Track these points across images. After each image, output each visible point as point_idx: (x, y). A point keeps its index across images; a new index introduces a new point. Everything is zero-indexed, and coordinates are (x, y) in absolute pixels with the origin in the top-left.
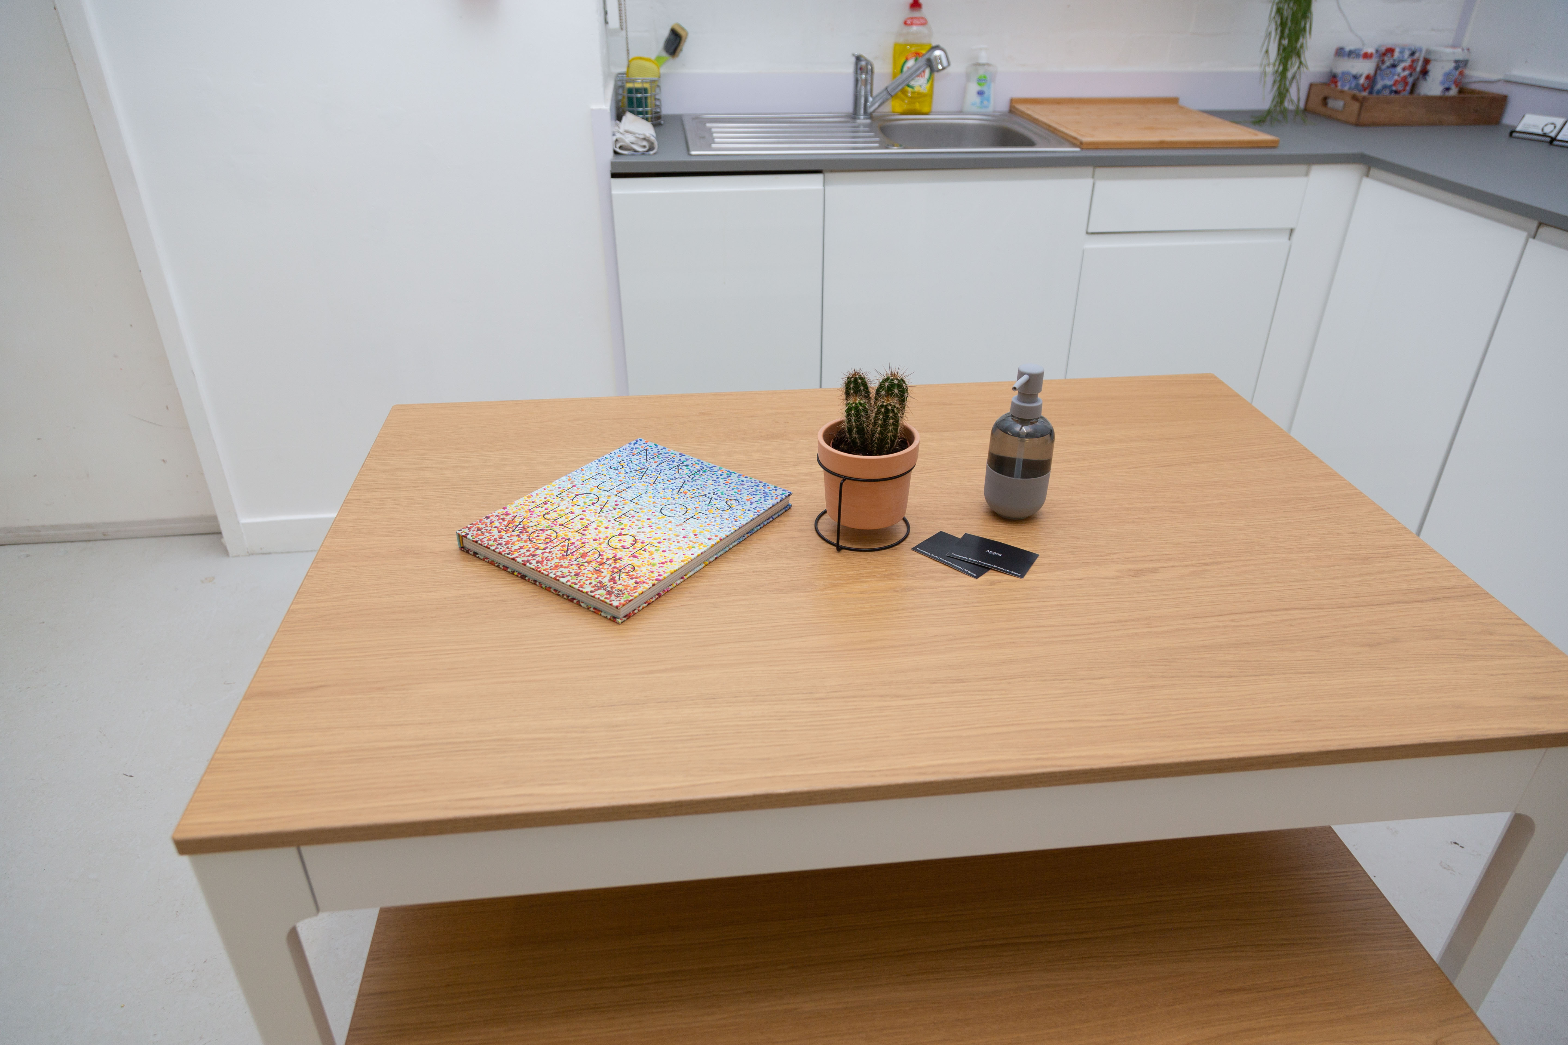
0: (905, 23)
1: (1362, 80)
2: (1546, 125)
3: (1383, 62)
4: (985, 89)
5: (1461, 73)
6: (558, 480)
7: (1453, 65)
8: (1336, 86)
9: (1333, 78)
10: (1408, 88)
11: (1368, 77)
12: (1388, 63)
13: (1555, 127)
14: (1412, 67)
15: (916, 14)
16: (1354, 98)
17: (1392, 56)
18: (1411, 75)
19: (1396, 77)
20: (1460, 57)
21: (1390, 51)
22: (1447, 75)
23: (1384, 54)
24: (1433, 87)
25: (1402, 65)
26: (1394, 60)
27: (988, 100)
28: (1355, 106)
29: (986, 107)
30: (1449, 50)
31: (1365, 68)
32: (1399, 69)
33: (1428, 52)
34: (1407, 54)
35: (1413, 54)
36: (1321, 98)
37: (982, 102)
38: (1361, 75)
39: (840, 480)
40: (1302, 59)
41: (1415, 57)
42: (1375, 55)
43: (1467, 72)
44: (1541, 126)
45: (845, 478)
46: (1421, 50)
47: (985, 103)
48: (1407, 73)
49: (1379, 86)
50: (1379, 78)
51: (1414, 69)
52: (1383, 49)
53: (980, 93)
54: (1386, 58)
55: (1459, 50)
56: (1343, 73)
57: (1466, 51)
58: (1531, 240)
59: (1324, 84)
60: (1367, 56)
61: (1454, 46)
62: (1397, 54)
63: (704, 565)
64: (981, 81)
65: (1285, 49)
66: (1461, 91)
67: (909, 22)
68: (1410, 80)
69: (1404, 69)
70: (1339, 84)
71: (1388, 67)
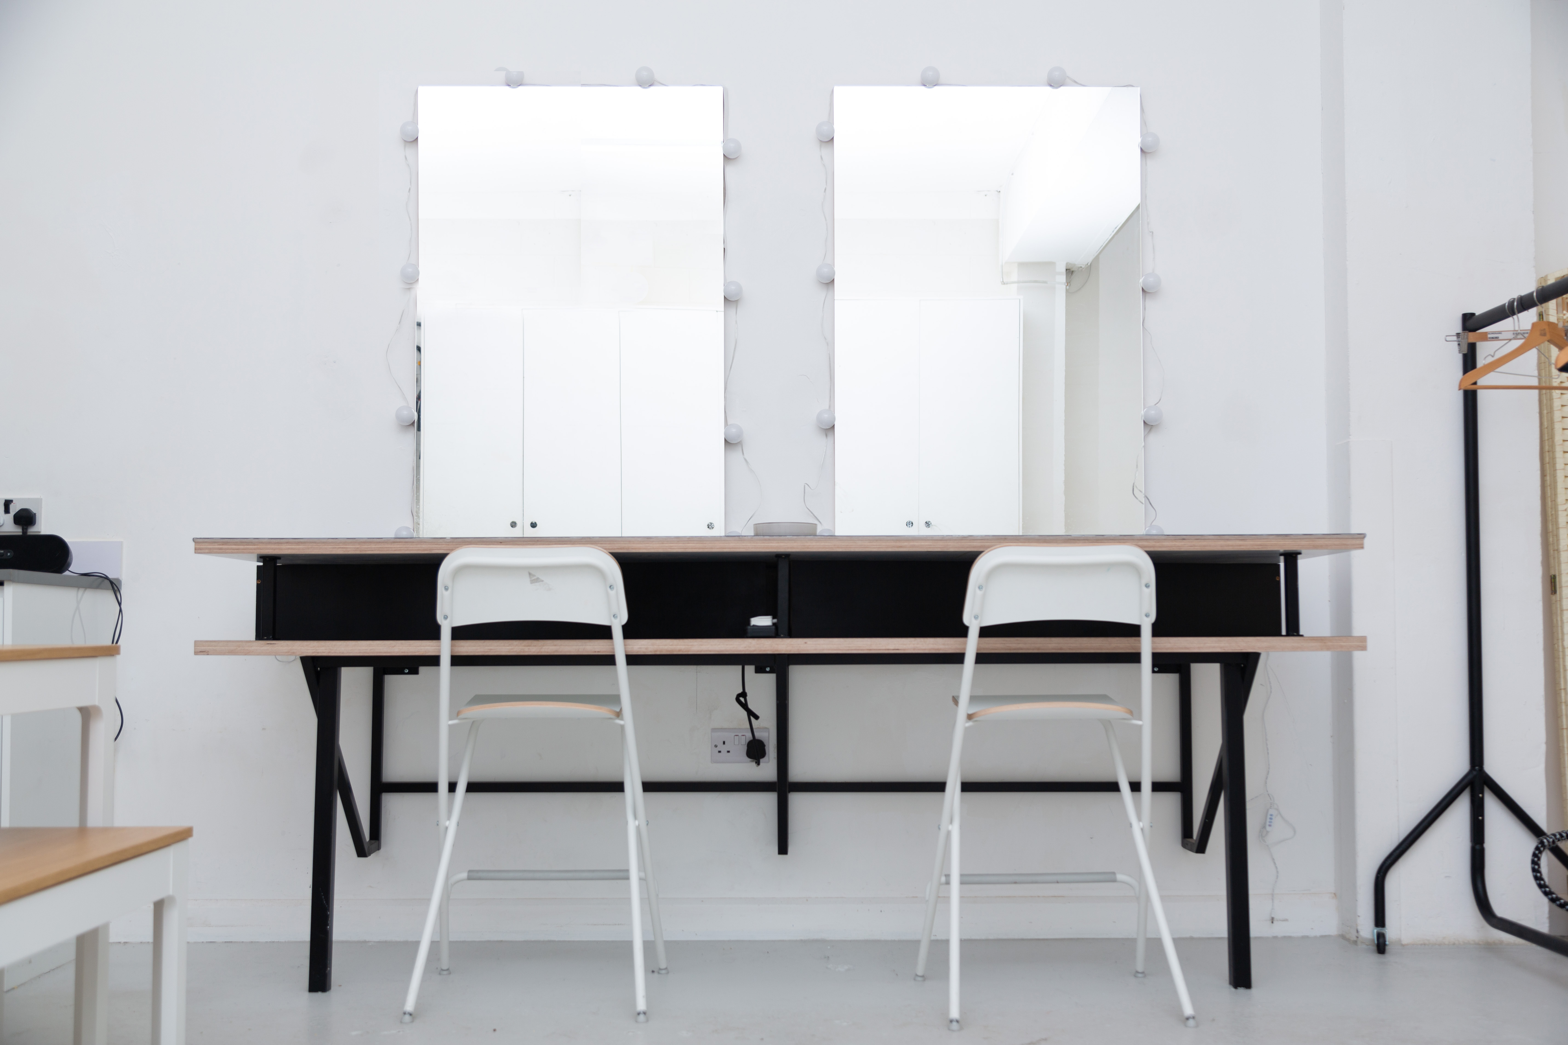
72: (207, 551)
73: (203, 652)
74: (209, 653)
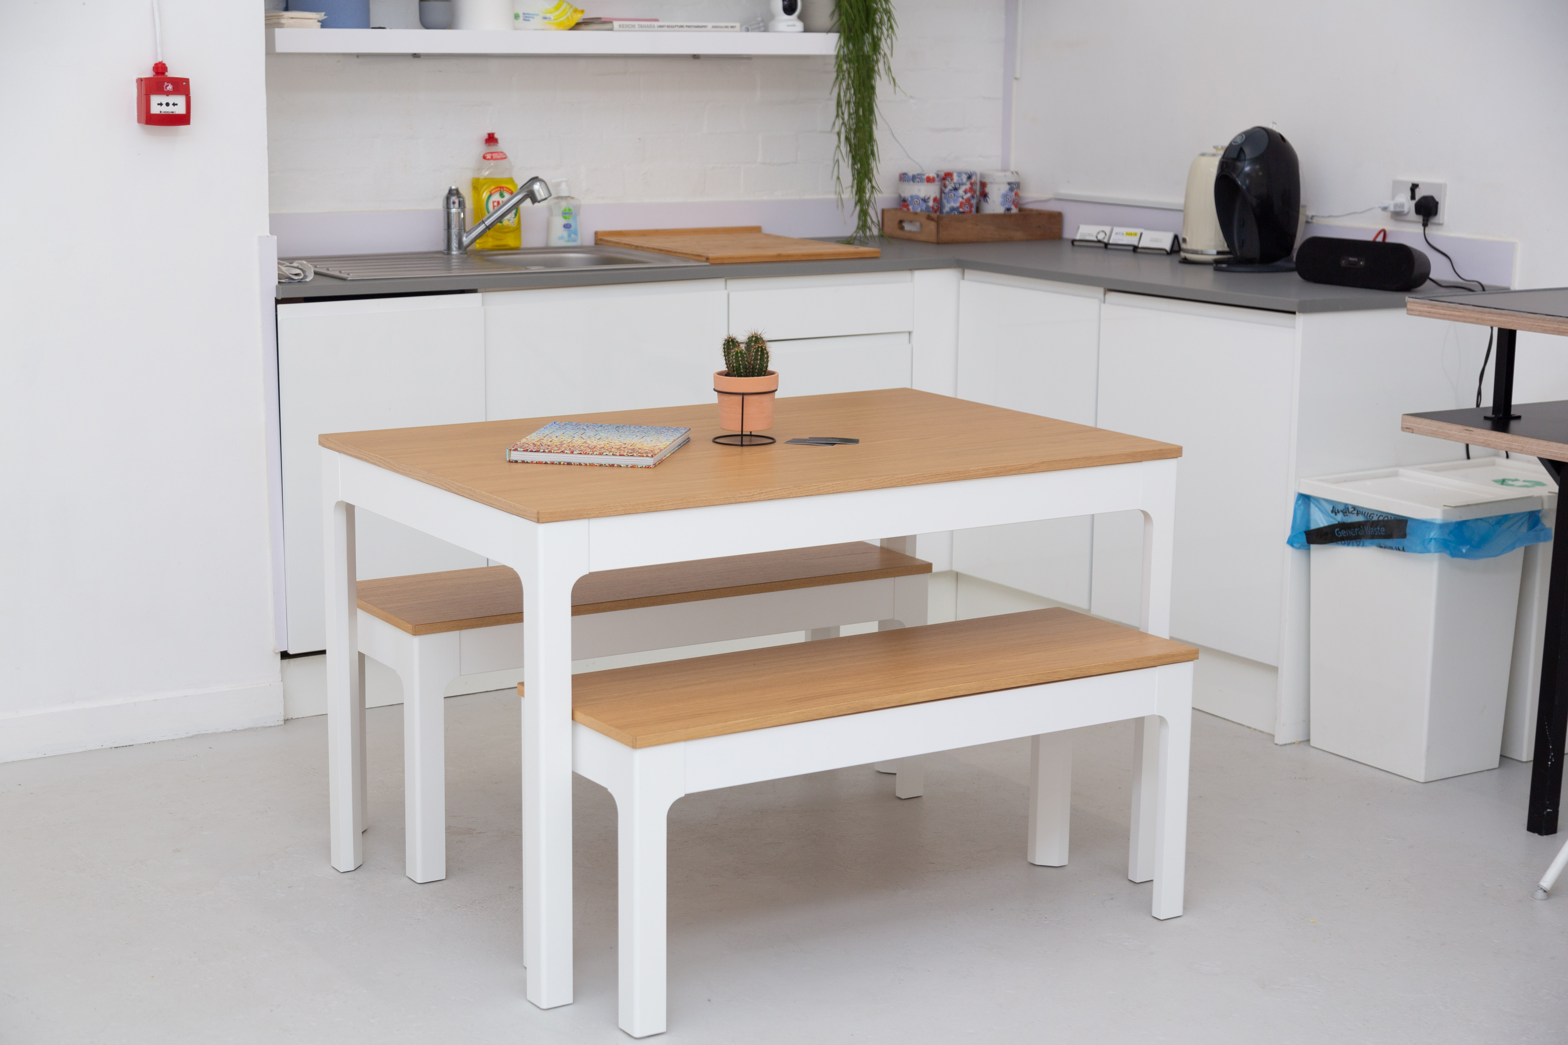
0: (484, 158)
1: (931, 203)
2: (1098, 233)
3: (945, 186)
4: (571, 222)
5: (1016, 194)
6: (538, 431)
7: (1007, 187)
8: (908, 209)
9: (904, 202)
10: (974, 209)
11: (935, 200)
12: (950, 186)
13: (1106, 234)
14: (971, 190)
15: (493, 149)
16: (929, 218)
17: (952, 180)
18: (973, 197)
19: (961, 200)
20: (1012, 179)
21: (948, 175)
22: (1005, 196)
23: (944, 179)
24: (995, 205)
25: (963, 188)
26: (954, 183)
27: (576, 233)
28: (932, 226)
29: (574, 241)
30: (1001, 174)
31: (930, 191)
32: (961, 192)
33: (982, 176)
34: (964, 178)
35: (970, 177)
36: (896, 222)
37: (569, 236)
38: (929, 198)
39: (740, 397)
40: (874, 184)
41: (973, 180)
42: (937, 179)
43: (1021, 194)
44: (1095, 234)
45: (743, 394)
46: (975, 174)
47: (573, 236)
48: (969, 195)
49: (947, 209)
50: (945, 201)
51: (975, 192)
52: (942, 174)
53: (567, 226)
54: (947, 183)
55: (1008, 174)
56: (912, 197)
57: (1015, 174)
58: (1103, 305)
59: (895, 209)
60: (929, 180)
61: (1004, 170)
62: (955, 178)
63: (670, 454)
64: (566, 214)
65: (859, 173)
66: (1020, 210)
67: (488, 156)
68: (974, 202)
69: (966, 192)
70: (911, 207)
71: (951, 190)
72: (1417, 313)
73: (1409, 428)
74: (1414, 431)
